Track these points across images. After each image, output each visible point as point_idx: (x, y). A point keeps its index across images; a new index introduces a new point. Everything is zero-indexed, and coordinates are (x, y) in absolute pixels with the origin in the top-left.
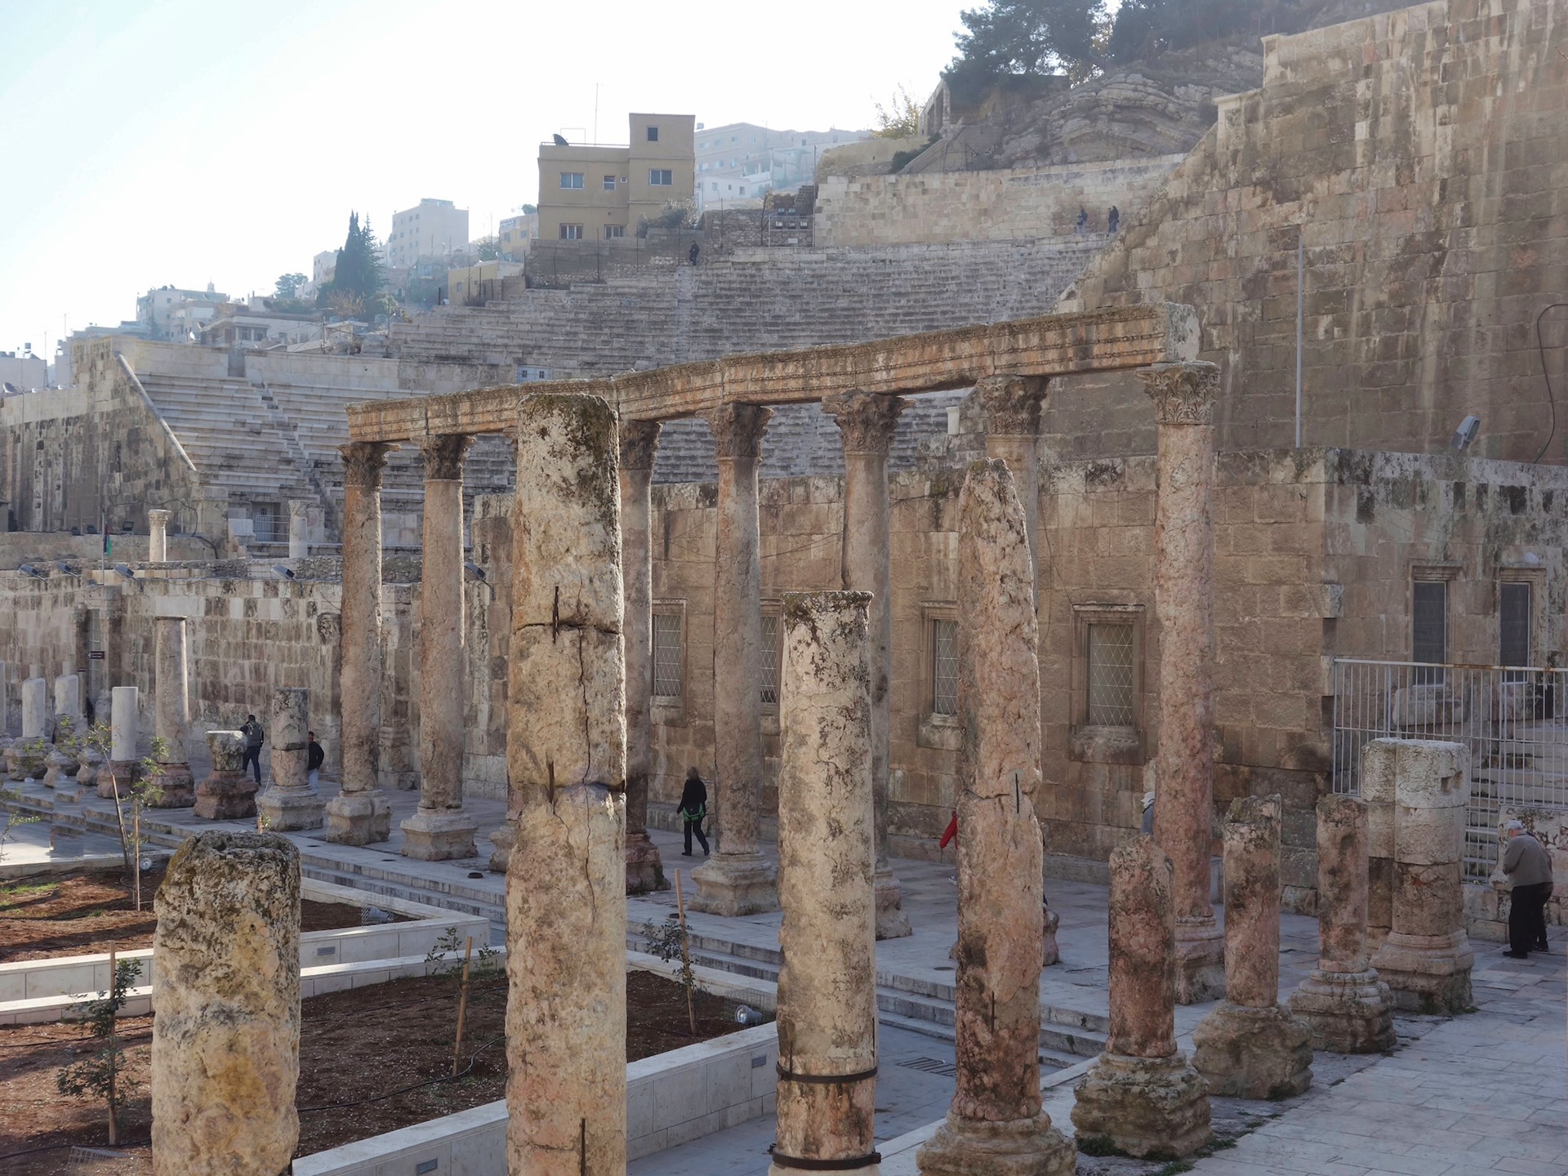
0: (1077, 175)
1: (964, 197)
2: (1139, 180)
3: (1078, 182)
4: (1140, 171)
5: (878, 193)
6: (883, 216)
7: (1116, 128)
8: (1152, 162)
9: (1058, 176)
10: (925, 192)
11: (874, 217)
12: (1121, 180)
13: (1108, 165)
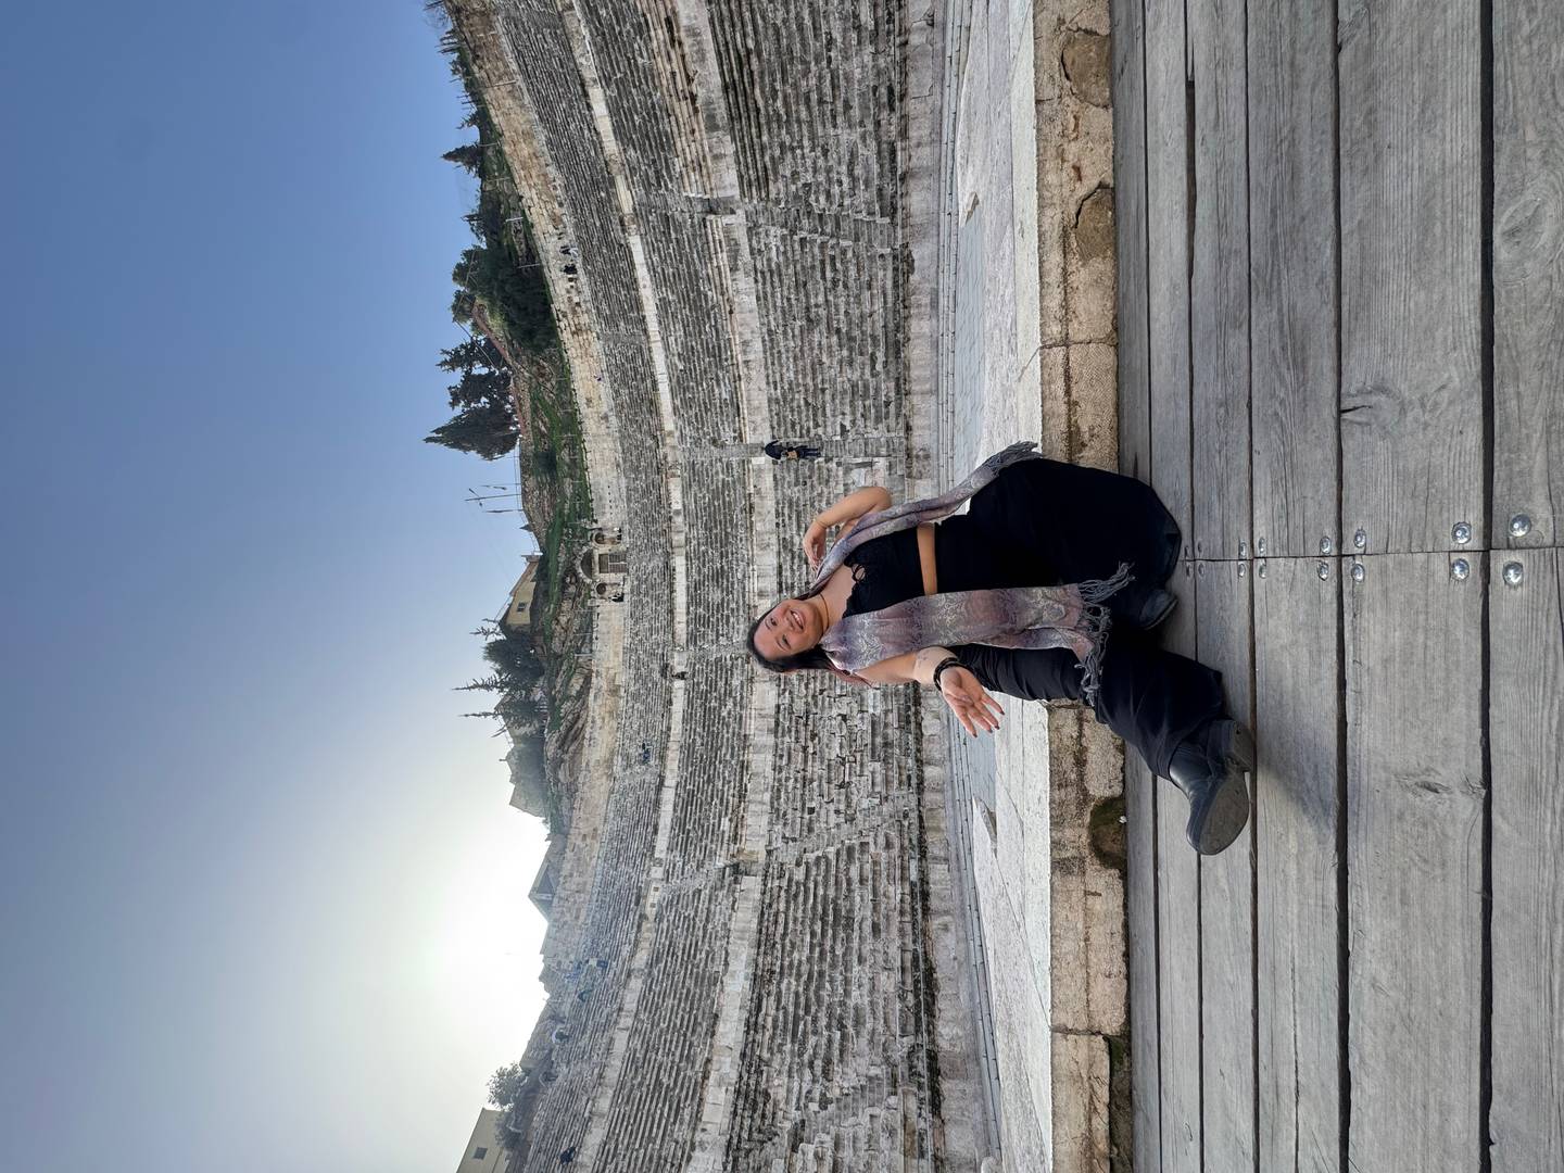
0: (587, 764)
1: (582, 845)
2: (599, 722)
3: (591, 764)
4: (593, 722)
5: (562, 913)
6: (579, 910)
7: (571, 749)
8: (591, 714)
9: (585, 776)
10: (571, 875)
11: (577, 918)
12: (596, 735)
13: (586, 743)
